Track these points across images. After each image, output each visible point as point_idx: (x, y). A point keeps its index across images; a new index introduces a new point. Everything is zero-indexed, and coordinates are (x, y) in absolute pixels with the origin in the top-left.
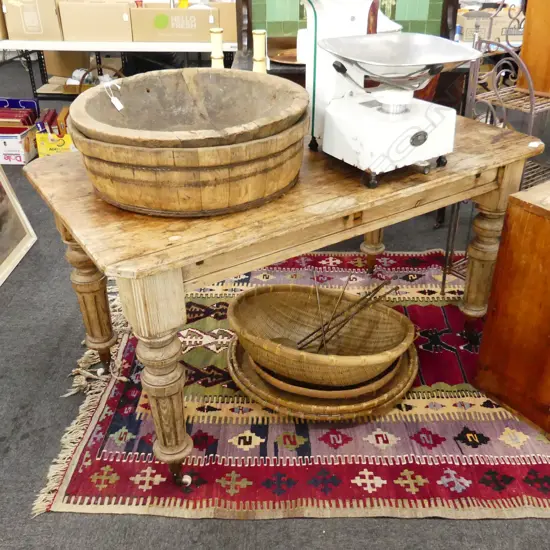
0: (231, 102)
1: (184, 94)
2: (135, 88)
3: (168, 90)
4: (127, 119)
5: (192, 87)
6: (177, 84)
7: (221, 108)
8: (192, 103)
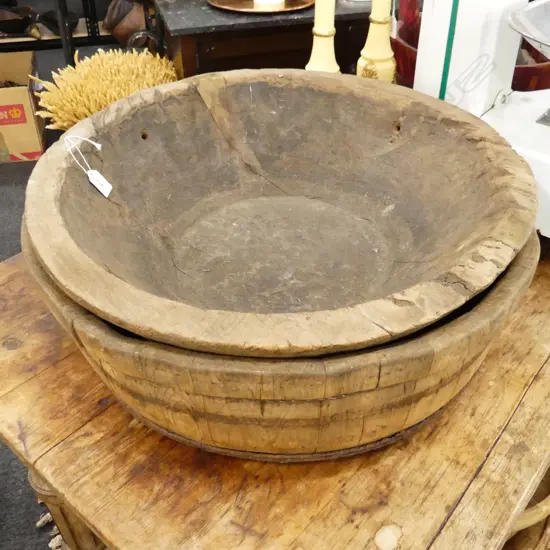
0: (299, 135)
1: (208, 130)
2: (122, 136)
3: (179, 128)
4: (127, 210)
5: (221, 113)
6: (193, 113)
7: (280, 149)
8: (225, 145)
